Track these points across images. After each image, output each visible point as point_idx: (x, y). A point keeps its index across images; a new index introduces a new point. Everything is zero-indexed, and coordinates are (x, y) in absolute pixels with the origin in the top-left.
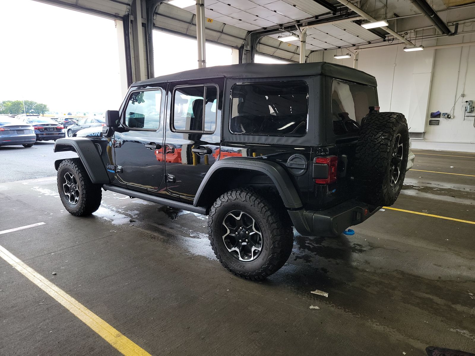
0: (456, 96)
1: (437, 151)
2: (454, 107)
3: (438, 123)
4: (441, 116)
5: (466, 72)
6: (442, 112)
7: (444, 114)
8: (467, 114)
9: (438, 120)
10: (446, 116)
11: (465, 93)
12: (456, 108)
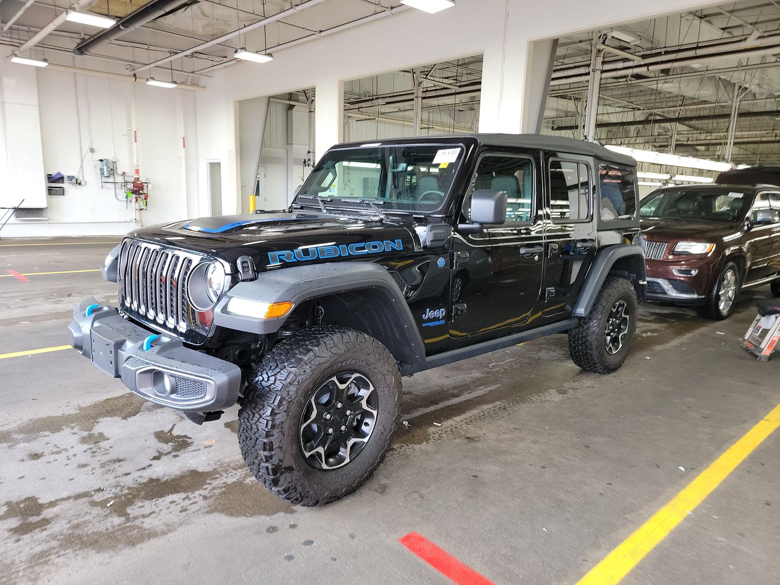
0: (81, 150)
1: (75, 238)
2: (82, 166)
3: (62, 192)
4: (66, 179)
5: (89, 115)
6: (65, 174)
7: (71, 178)
8: (105, 180)
9: (61, 188)
10: (74, 180)
11: (94, 147)
12: (85, 168)
